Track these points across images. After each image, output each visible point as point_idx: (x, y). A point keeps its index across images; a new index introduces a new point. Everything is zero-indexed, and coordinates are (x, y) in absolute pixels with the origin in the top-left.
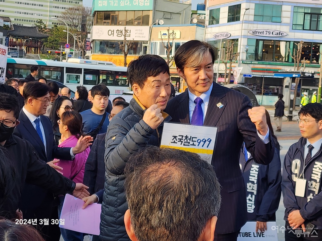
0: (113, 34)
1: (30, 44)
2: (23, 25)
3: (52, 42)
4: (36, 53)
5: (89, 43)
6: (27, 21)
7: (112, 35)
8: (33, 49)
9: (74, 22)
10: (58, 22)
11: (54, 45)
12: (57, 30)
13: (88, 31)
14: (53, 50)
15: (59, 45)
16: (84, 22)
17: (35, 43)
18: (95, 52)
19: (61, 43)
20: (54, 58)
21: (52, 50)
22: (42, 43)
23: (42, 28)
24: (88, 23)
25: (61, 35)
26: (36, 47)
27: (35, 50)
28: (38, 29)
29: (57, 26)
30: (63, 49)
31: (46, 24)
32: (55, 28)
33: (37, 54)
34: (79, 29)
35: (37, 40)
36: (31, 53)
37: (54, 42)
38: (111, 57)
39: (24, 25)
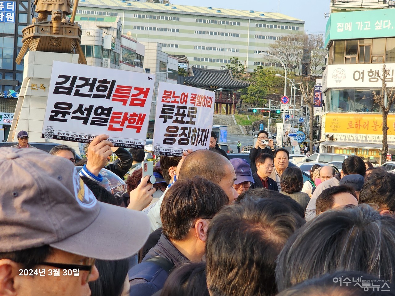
0: (363, 78)
1: (219, 98)
2: (207, 67)
3: (255, 94)
4: (229, 112)
5: (319, 94)
6: (214, 60)
7: (361, 80)
8: (224, 106)
9: (290, 59)
10: (264, 61)
11: (259, 100)
12: (262, 75)
13: (313, 75)
14: (256, 107)
15: (266, 98)
16: (307, 60)
17: (228, 95)
18: (332, 110)
19: (269, 95)
20: (258, 120)
21: (254, 107)
22: (238, 96)
23: (238, 72)
24: (313, 62)
25: (269, 82)
26: (229, 102)
27: (227, 108)
28: (232, 73)
29: (262, 68)
30: (272, 105)
31: (244, 64)
32: (260, 70)
33: (230, 115)
34: (298, 71)
35: (231, 91)
36: (221, 112)
37: (258, 94)
38: (359, 117)
39: (209, 68)
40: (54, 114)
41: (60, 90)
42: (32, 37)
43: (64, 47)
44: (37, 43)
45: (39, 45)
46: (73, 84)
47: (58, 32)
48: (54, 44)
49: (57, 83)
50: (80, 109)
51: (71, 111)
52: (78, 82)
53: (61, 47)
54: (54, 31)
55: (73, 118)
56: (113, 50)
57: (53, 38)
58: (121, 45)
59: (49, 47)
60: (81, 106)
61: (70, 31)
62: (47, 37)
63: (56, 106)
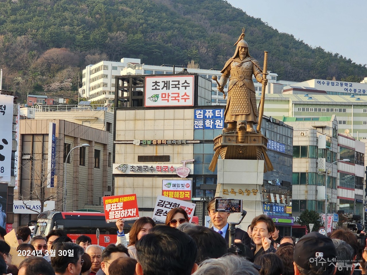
40: (157, 213)
41: (159, 205)
42: (220, 146)
43: (250, 154)
44: (225, 151)
45: (227, 154)
46: (164, 203)
47: (243, 140)
48: (241, 152)
49: (159, 203)
50: (166, 212)
51: (163, 212)
52: (166, 203)
53: (248, 154)
54: (240, 140)
55: (163, 215)
56: (330, 150)
57: (239, 146)
58: (338, 144)
59: (237, 155)
60: (166, 211)
61: (255, 140)
62: (234, 146)
63: (158, 210)
